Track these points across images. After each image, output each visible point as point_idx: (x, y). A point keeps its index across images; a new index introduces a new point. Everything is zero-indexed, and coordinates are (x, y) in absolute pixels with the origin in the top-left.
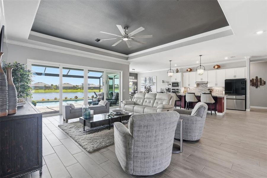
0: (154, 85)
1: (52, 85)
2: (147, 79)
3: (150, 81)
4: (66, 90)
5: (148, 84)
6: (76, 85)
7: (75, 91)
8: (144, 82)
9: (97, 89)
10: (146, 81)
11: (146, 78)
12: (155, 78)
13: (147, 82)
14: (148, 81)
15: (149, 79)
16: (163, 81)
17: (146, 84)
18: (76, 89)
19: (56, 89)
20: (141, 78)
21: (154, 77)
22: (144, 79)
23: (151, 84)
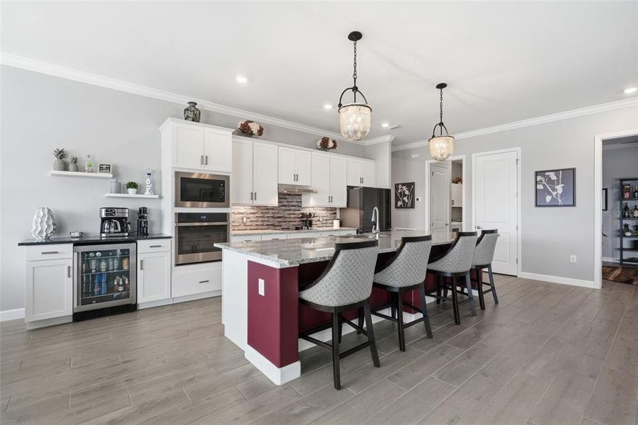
16: (61, 155)
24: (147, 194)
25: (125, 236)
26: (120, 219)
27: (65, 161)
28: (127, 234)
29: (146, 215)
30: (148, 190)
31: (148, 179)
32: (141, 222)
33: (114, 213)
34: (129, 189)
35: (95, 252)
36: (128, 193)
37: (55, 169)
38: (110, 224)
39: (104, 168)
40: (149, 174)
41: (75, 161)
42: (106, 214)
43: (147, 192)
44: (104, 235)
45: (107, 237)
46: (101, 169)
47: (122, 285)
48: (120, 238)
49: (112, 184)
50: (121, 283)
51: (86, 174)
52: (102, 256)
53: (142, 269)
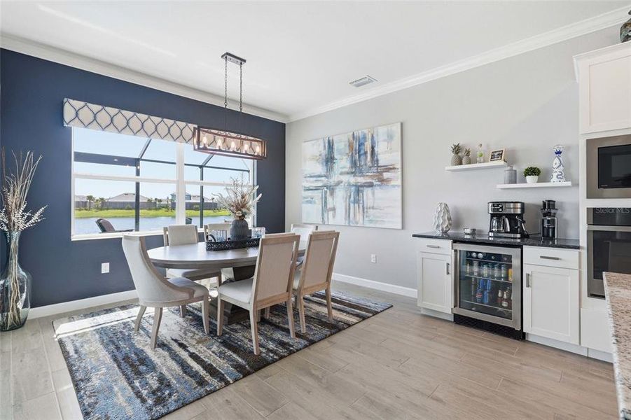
0: (388, 180)
1: (90, 198)
2: (341, 146)
3: (354, 164)
4: (128, 211)
5: (345, 178)
6: (156, 199)
7: (152, 212)
8: (320, 169)
9: (210, 209)
10: (329, 160)
11: (330, 145)
12: (390, 137)
13: (336, 166)
14: (343, 163)
15: (351, 146)
16: (457, 149)
17: (335, 178)
18: (156, 209)
19: (101, 209)
20: (304, 144)
21: (381, 133)
22: (319, 149)
23: (361, 180)
24: (555, 182)
25: (516, 238)
26: (511, 217)
27: (461, 155)
28: (519, 236)
29: (553, 211)
30: (555, 175)
31: (556, 161)
32: (543, 220)
33: (502, 208)
34: (528, 177)
35: (477, 253)
36: (526, 182)
37: (453, 165)
38: (498, 222)
39: (496, 155)
40: (559, 153)
41: (468, 153)
42: (494, 210)
43: (554, 179)
44: (491, 234)
45: (494, 237)
46: (493, 157)
47: (506, 300)
48: (509, 240)
49: (504, 173)
50: (505, 297)
51: (478, 165)
52: (483, 259)
53: (528, 286)
